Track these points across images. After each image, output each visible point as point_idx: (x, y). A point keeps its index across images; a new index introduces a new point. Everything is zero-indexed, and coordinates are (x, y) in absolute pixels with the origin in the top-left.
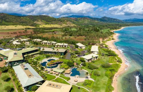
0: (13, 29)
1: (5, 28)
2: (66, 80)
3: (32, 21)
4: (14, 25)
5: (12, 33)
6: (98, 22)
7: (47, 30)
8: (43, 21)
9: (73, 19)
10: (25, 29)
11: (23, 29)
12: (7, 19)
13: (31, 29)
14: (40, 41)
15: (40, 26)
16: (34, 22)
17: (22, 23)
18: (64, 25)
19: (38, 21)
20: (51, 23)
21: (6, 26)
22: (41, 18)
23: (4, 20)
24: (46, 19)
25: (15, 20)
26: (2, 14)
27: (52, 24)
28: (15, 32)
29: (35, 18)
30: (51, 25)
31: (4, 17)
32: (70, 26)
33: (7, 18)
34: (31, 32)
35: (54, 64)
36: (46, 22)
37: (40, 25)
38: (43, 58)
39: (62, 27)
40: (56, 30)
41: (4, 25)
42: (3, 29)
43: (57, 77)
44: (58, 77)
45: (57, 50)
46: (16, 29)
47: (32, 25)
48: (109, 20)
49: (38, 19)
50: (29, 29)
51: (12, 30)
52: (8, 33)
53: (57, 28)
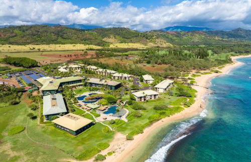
0: (70, 49)
1: (59, 48)
2: (94, 117)
3: (100, 37)
4: (72, 43)
5: (65, 56)
6: (220, 39)
7: (119, 52)
8: (117, 36)
9: (172, 35)
10: (87, 49)
11: (83, 50)
12: (65, 35)
13: (94, 50)
14: (96, 70)
15: (111, 46)
16: (104, 40)
17: (85, 41)
18: (151, 45)
19: (109, 37)
20: (129, 40)
21: (61, 45)
22: (115, 32)
23: (61, 36)
24: (122, 34)
25: (76, 36)
26: (59, 27)
27: (131, 42)
28: (70, 54)
29: (106, 32)
30: (130, 44)
31: (61, 31)
32: (161, 46)
33: (64, 33)
34: (92, 55)
35: (92, 99)
36: (123, 39)
37: (112, 43)
38: (85, 91)
39: (145, 47)
40: (133, 52)
41: (60, 44)
42: (56, 49)
43: (87, 112)
44: (89, 112)
45: (106, 81)
46: (73, 50)
47: (99, 43)
48: (247, 35)
49: (111, 33)
50: (91, 49)
51: (68, 50)
52: (60, 56)
53: (137, 50)
